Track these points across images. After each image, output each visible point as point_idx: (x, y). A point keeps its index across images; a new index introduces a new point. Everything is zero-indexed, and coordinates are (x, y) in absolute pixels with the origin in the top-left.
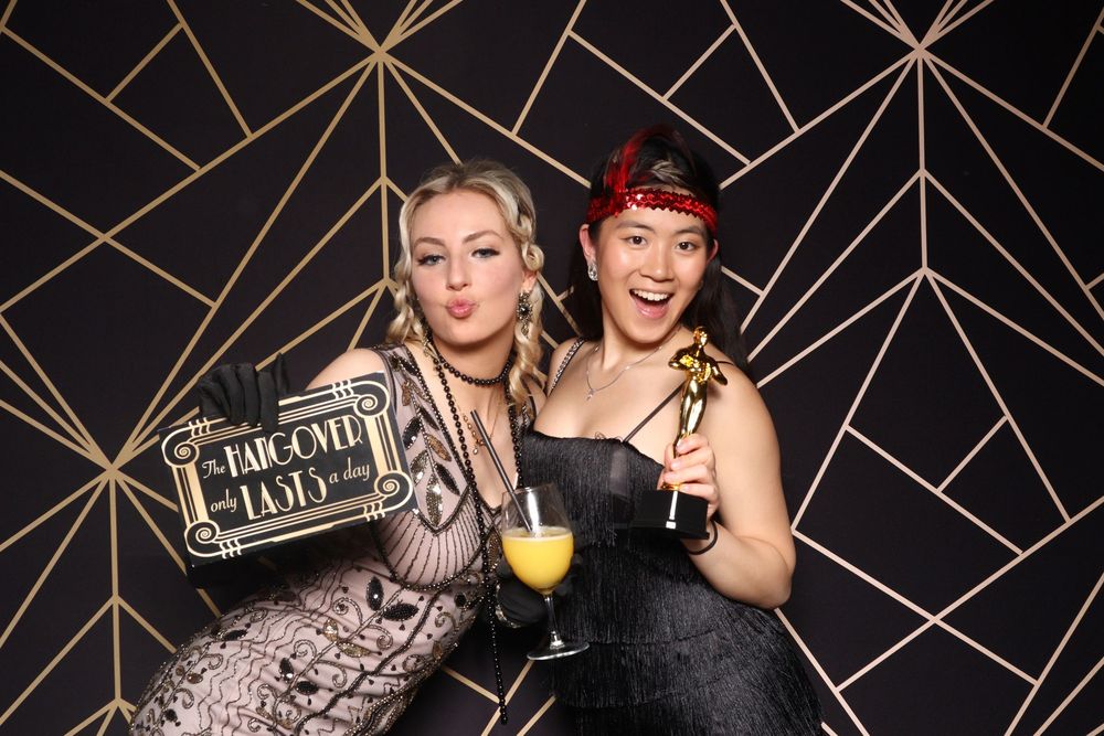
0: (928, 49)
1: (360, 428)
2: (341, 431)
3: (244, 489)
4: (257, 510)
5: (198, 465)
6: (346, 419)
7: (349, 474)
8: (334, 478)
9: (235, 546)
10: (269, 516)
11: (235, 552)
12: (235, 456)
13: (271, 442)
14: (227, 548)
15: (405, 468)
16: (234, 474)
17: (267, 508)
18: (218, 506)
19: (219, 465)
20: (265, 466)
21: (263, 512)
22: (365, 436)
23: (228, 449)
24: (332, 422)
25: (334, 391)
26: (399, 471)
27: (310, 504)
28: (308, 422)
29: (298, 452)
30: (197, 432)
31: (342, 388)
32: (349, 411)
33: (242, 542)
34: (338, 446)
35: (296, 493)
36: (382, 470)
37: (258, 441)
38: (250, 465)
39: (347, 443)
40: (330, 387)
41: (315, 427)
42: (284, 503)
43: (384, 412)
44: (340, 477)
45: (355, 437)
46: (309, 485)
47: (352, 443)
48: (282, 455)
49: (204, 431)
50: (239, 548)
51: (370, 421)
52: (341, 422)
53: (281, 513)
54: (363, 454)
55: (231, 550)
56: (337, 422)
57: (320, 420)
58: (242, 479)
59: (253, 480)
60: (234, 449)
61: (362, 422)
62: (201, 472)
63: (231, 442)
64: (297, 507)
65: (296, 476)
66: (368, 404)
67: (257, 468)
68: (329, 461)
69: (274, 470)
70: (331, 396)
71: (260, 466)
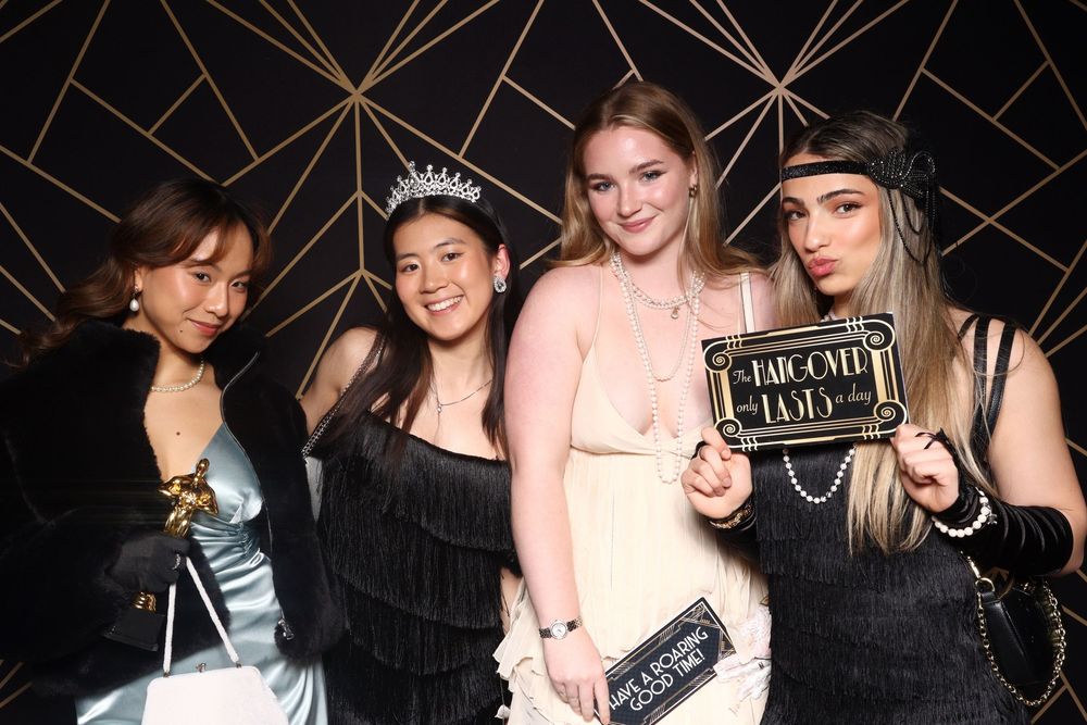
0: (787, 87)
1: (866, 359)
2: (850, 360)
3: (765, 397)
4: (773, 417)
5: (730, 372)
6: (855, 350)
7: (853, 398)
8: (840, 399)
9: (753, 442)
10: (783, 422)
11: (752, 448)
12: (760, 369)
13: (790, 362)
14: (747, 443)
15: (902, 399)
16: (758, 384)
17: (781, 415)
18: (743, 408)
19: (746, 375)
20: (783, 381)
21: (778, 418)
22: (870, 367)
23: (755, 363)
24: (842, 351)
25: (847, 324)
26: (897, 401)
27: (817, 418)
28: (823, 349)
29: (812, 374)
30: (731, 346)
31: (854, 323)
32: (859, 343)
33: (759, 440)
34: (846, 373)
35: (806, 407)
36: (882, 397)
37: (780, 359)
38: (771, 379)
39: (854, 371)
40: (845, 321)
41: (828, 353)
42: (796, 414)
43: (889, 348)
44: (845, 399)
45: (861, 367)
46: (819, 402)
47: (858, 371)
48: (799, 373)
49: (737, 345)
50: (756, 445)
51: (876, 355)
52: (851, 352)
53: (792, 422)
54: (867, 381)
55: (750, 445)
56: (846, 352)
57: (834, 348)
58: (764, 389)
59: (773, 391)
60: (759, 364)
61: (869, 354)
62: (732, 379)
63: (758, 357)
64: (806, 419)
65: (808, 392)
66: (875, 340)
67: (778, 382)
68: (837, 384)
69: (790, 385)
70: (845, 329)
71: (779, 379)
